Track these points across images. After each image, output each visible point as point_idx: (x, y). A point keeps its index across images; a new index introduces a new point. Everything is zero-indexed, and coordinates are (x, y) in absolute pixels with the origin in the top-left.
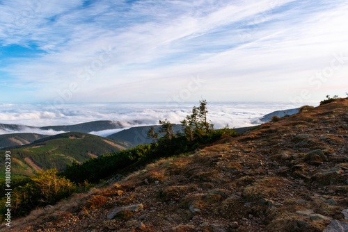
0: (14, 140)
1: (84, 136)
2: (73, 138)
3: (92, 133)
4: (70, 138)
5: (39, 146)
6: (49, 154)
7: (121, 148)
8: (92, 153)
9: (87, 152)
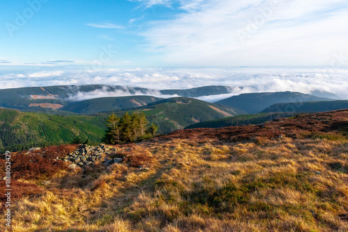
0: (134, 101)
1: (190, 101)
2: (180, 103)
3: (199, 98)
4: (177, 102)
5: (149, 109)
6: (155, 117)
7: (227, 115)
8: (195, 118)
9: (191, 117)
